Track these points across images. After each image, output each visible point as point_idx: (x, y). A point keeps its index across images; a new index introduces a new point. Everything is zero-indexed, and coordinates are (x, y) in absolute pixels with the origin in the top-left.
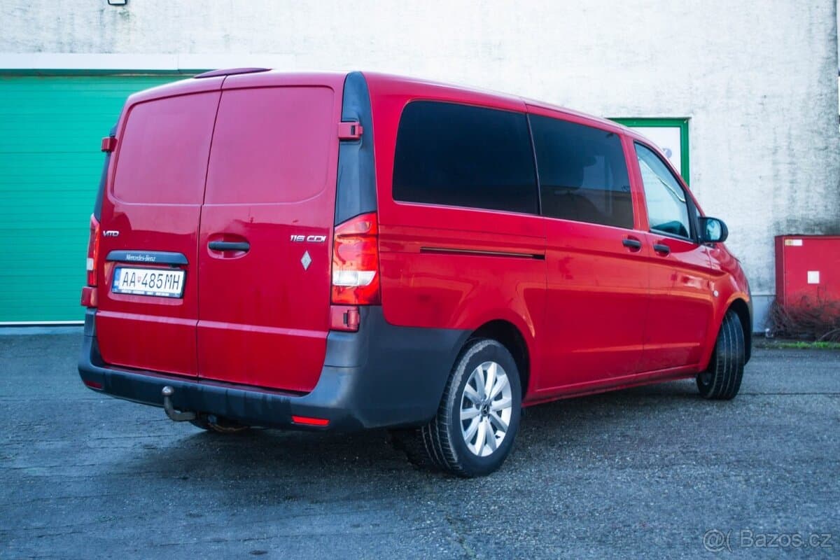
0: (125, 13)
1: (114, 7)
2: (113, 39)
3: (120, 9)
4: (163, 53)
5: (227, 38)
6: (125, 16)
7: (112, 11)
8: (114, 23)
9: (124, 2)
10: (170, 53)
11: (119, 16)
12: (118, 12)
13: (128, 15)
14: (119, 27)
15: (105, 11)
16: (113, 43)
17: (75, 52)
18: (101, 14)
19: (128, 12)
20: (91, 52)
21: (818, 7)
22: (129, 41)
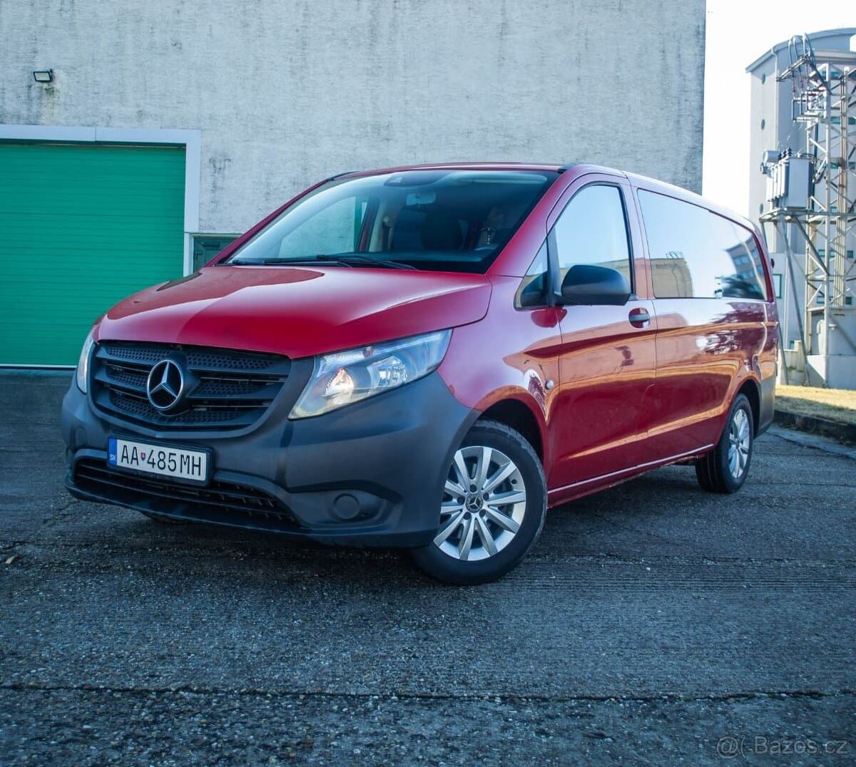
0: (50, 89)
1: (40, 84)
2: (39, 112)
3: (45, 85)
4: (83, 125)
5: (141, 114)
6: (50, 92)
7: (39, 87)
8: (40, 98)
9: (49, 79)
10: (89, 126)
11: (45, 91)
12: (44, 88)
13: (53, 91)
14: (44, 101)
15: (32, 88)
16: (38, 116)
17: (5, 123)
18: (29, 90)
19: (53, 88)
20: (18, 124)
21: (686, 100)
22: (53, 114)
